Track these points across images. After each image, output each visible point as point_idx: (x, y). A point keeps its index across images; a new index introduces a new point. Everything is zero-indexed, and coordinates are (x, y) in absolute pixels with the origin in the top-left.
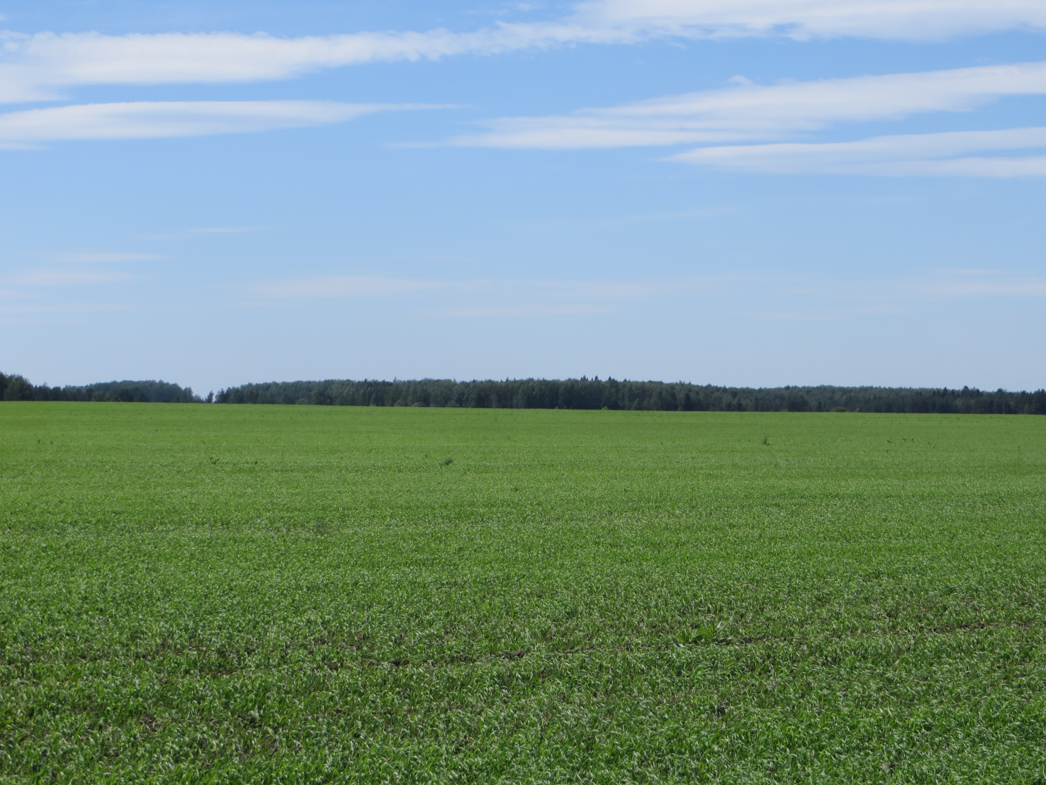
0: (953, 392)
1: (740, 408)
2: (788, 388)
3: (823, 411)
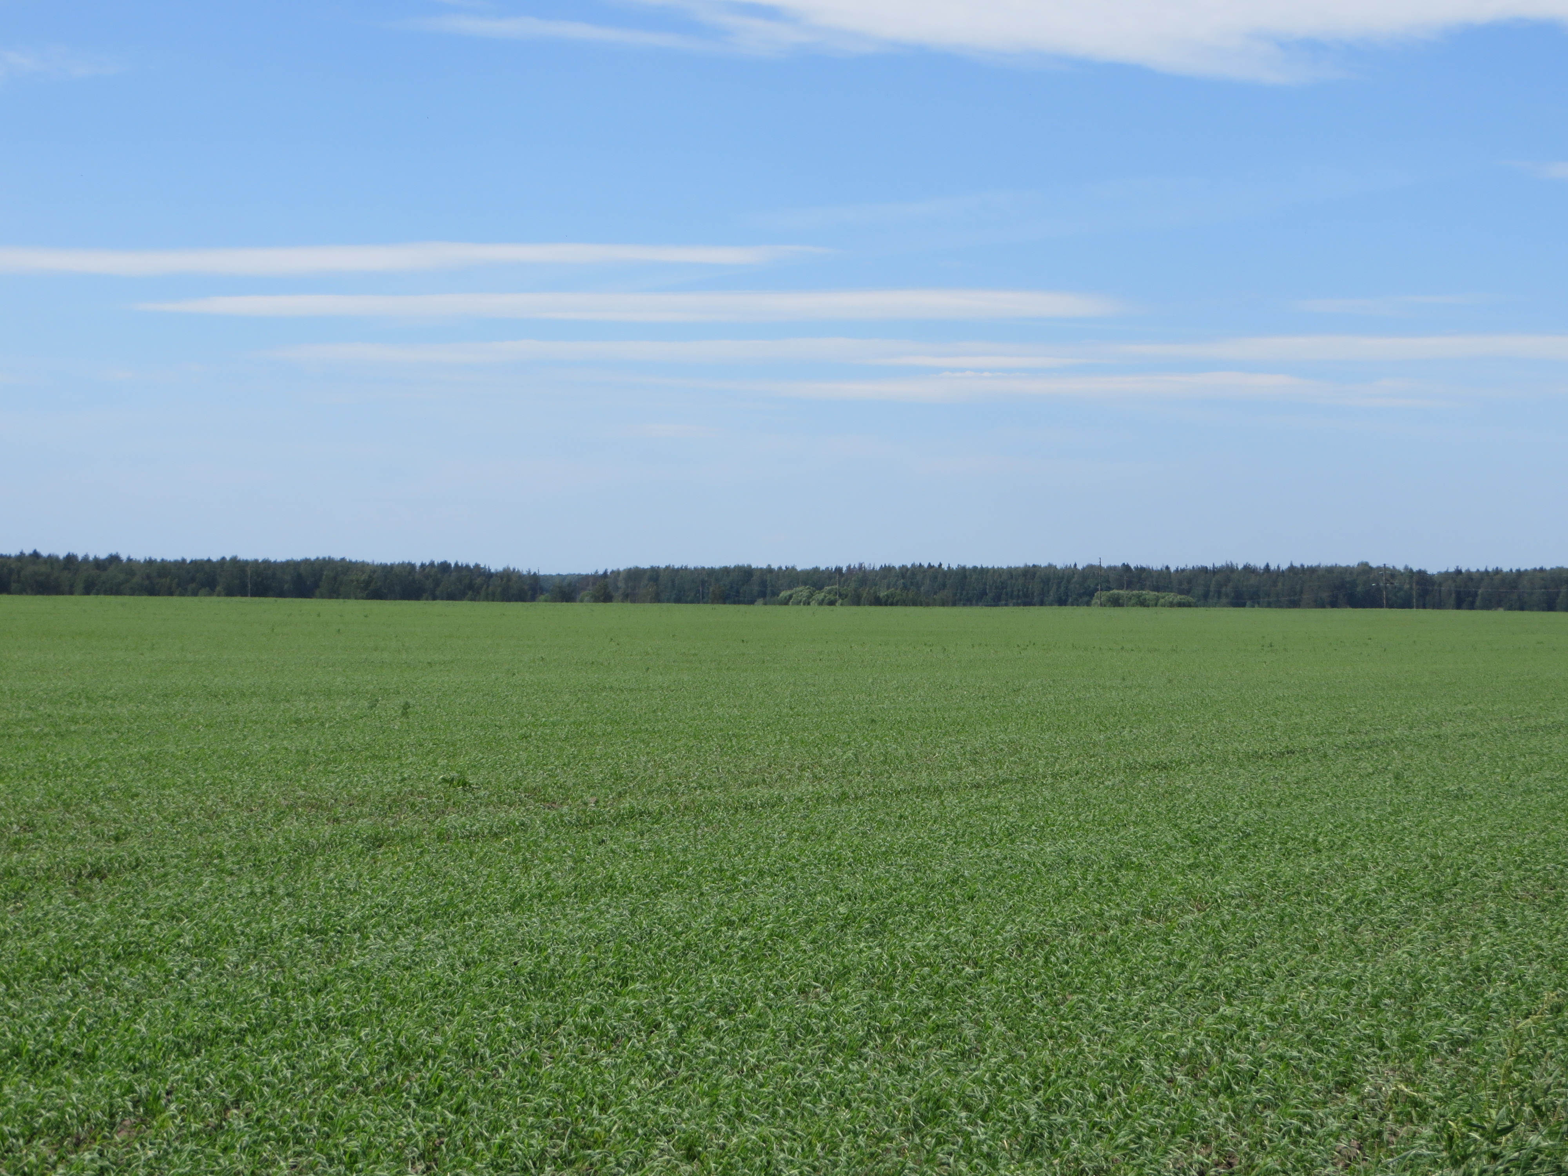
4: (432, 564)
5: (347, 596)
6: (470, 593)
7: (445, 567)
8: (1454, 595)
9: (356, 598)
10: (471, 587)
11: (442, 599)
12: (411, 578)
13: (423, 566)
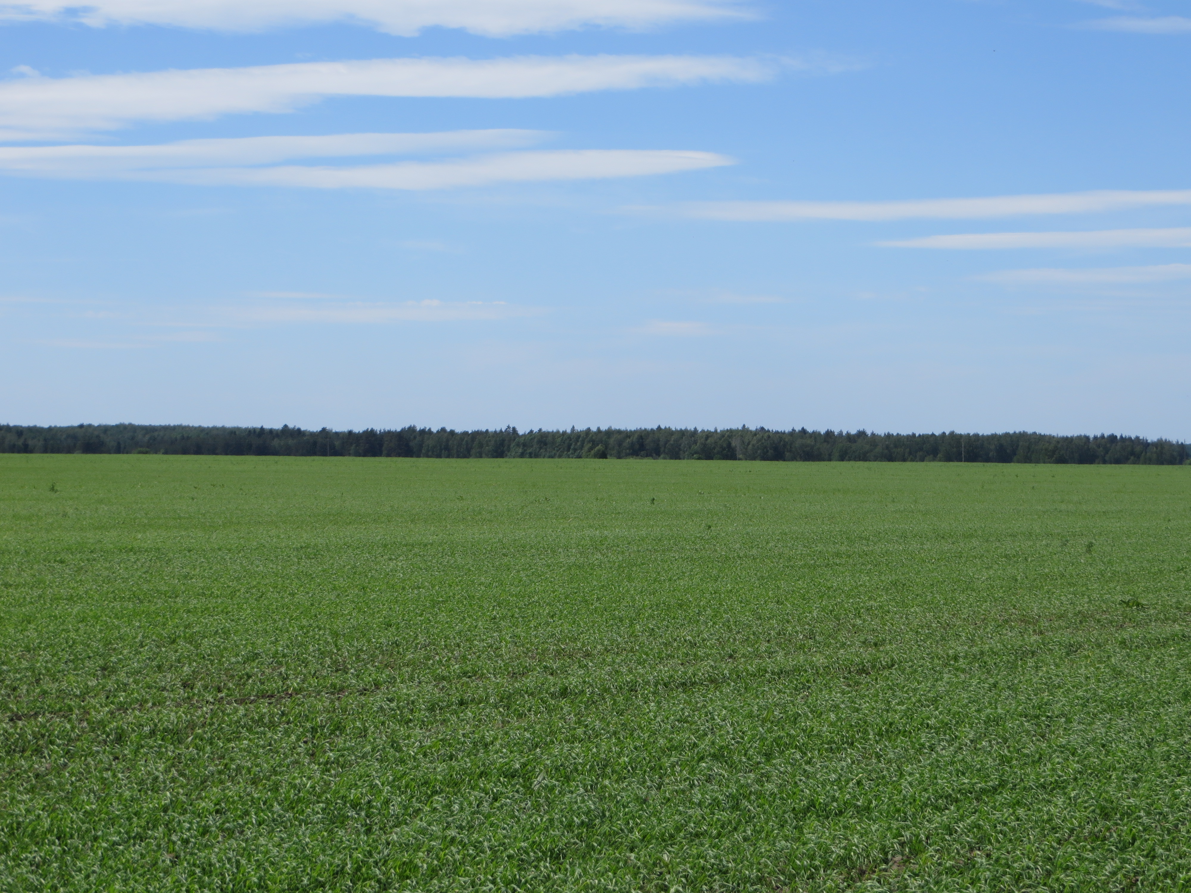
0: (271, 431)
1: (26, 449)
2: (81, 426)
3: (123, 453)
4: (1103, 436)
5: (1037, 462)
6: (1132, 458)
7: (1113, 438)
9: (1044, 463)
10: (1132, 453)
11: (1111, 463)
12: (1086, 447)
13: (1095, 438)
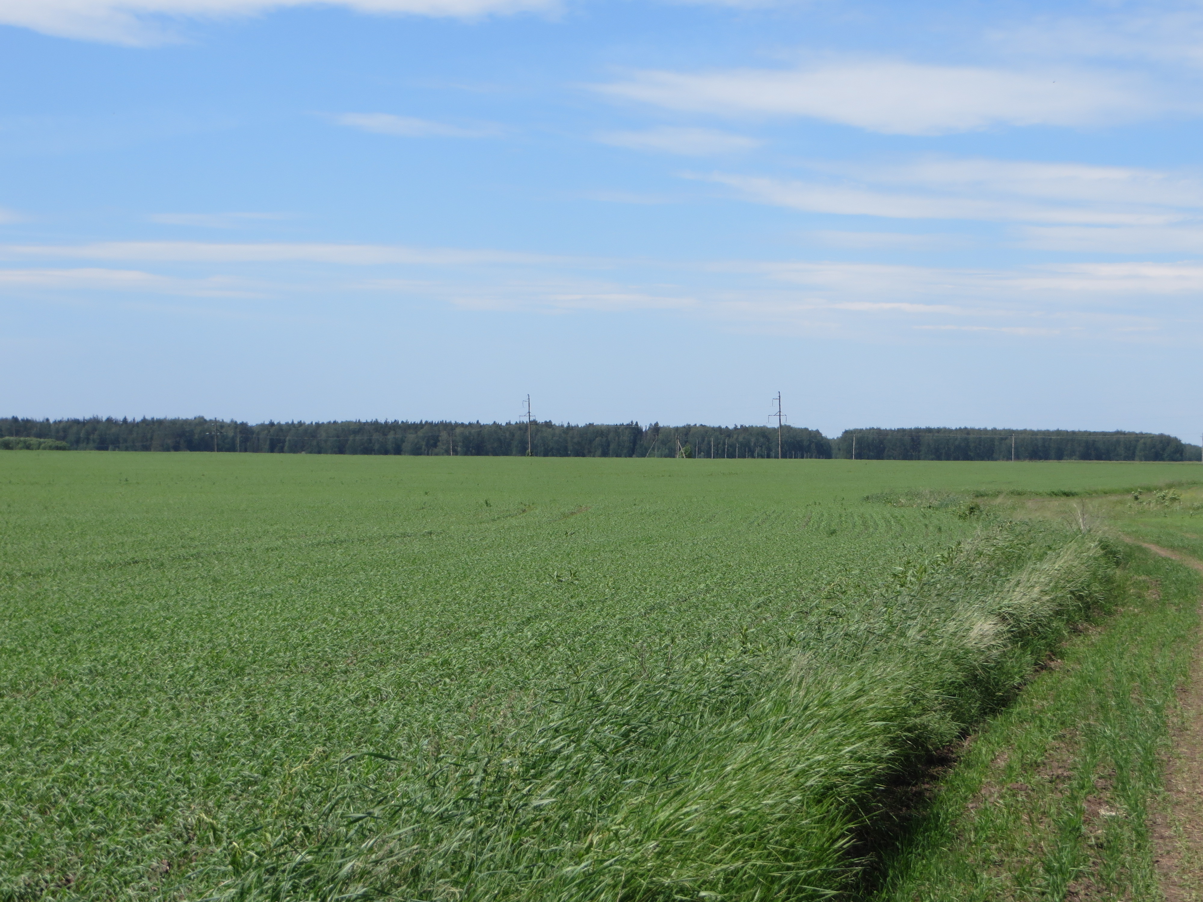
8: (268, 442)
